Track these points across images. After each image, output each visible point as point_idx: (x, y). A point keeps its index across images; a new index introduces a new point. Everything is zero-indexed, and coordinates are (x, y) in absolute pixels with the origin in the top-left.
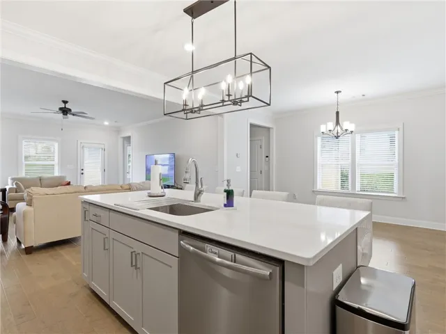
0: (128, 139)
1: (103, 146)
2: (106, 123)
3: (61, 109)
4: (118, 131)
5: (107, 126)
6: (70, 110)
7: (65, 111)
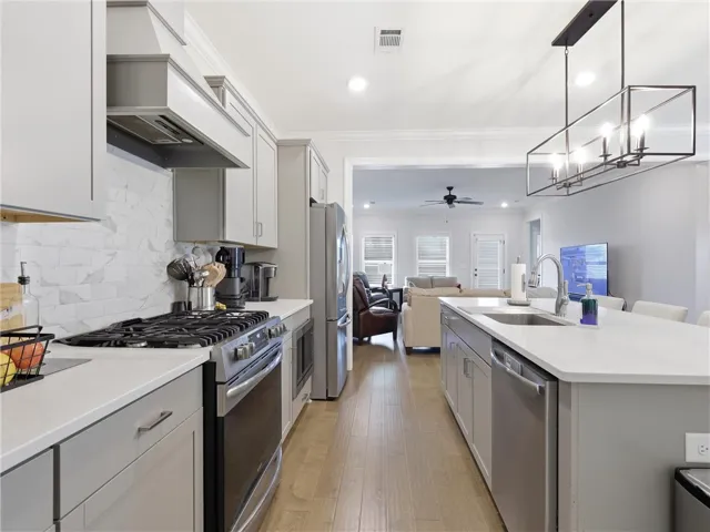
0: (536, 224)
1: (501, 238)
2: (504, 205)
3: (445, 198)
4: (523, 213)
5: (506, 208)
6: (455, 197)
7: (450, 199)
